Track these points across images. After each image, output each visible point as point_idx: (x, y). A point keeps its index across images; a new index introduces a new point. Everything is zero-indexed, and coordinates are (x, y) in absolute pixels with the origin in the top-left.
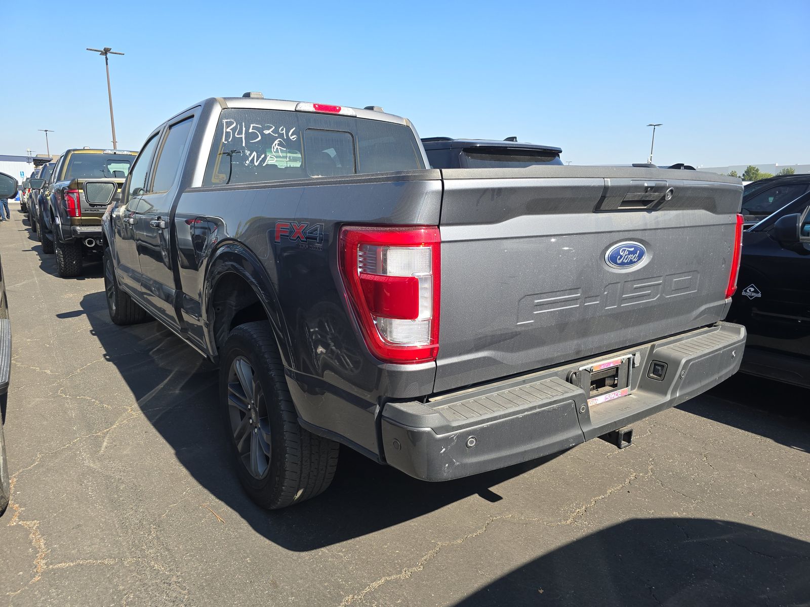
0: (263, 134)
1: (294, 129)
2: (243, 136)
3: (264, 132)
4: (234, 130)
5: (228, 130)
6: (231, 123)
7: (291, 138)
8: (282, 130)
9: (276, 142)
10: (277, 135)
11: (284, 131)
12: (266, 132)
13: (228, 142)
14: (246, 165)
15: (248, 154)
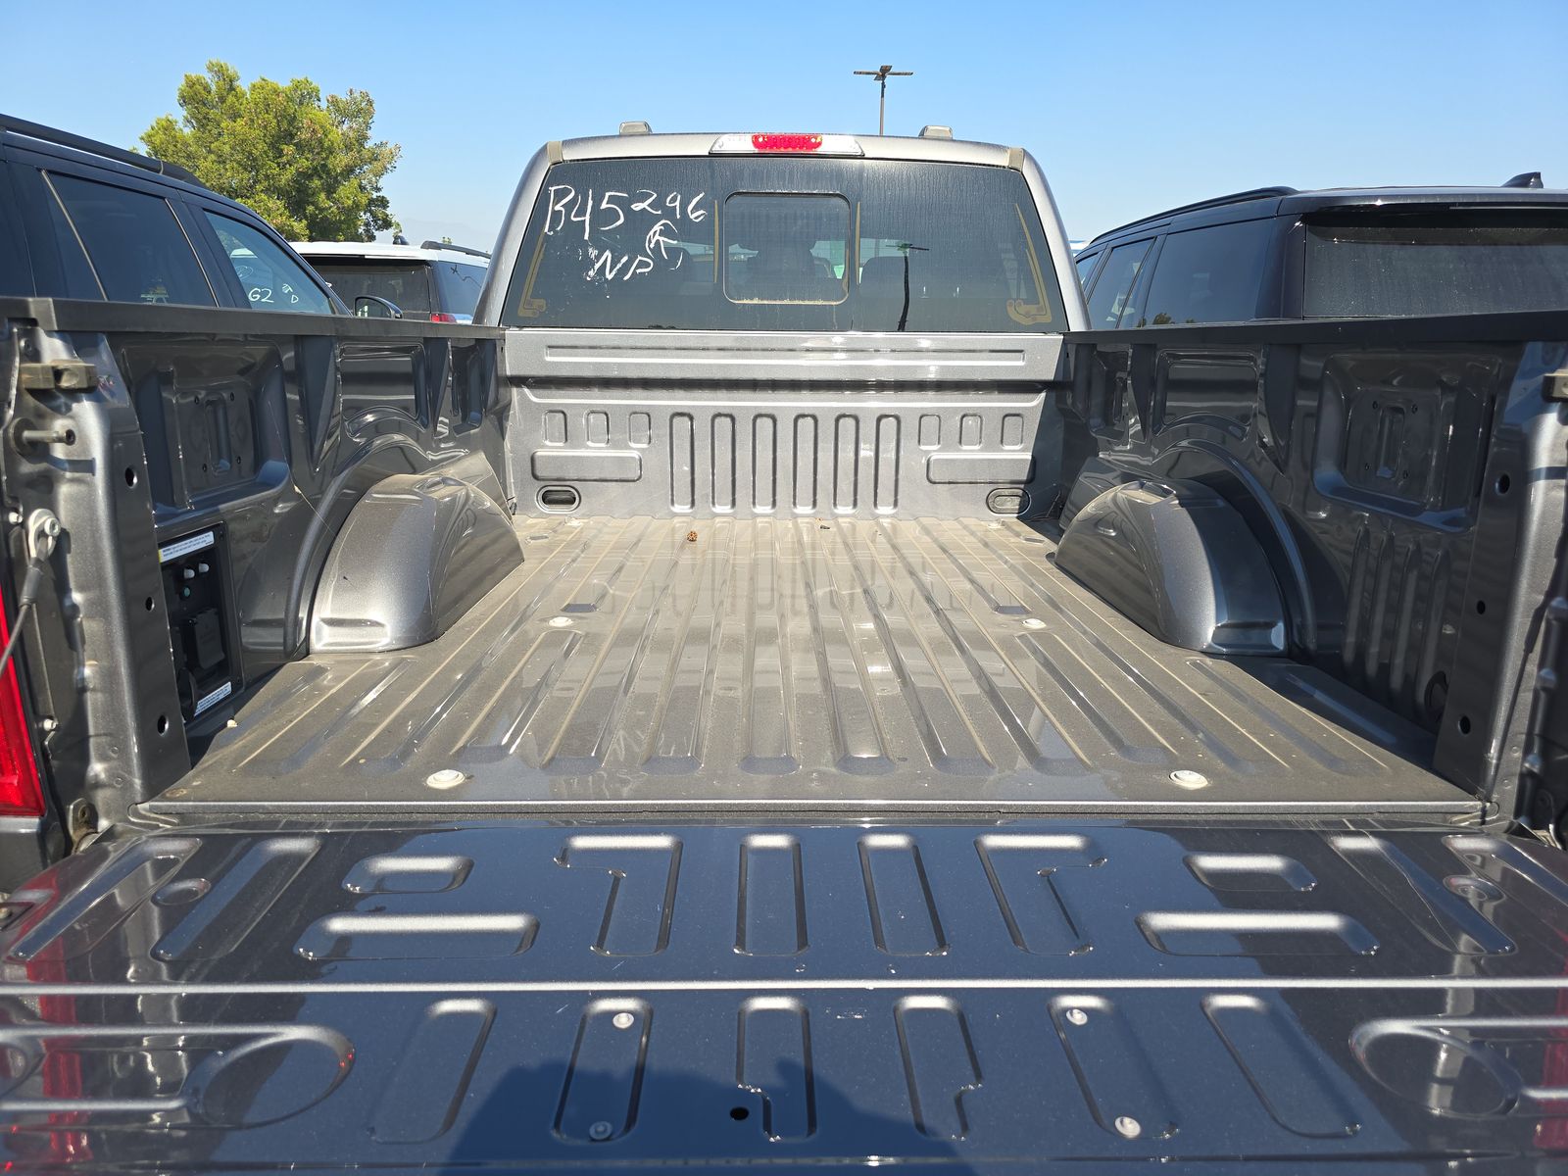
0: (628, 212)
1: (701, 195)
2: (587, 218)
3: (632, 207)
4: (569, 207)
5: (558, 207)
6: (566, 192)
7: (692, 217)
8: (674, 200)
9: (657, 227)
10: (659, 212)
11: (677, 203)
12: (637, 207)
13: (556, 232)
14: (588, 279)
15: (593, 256)
